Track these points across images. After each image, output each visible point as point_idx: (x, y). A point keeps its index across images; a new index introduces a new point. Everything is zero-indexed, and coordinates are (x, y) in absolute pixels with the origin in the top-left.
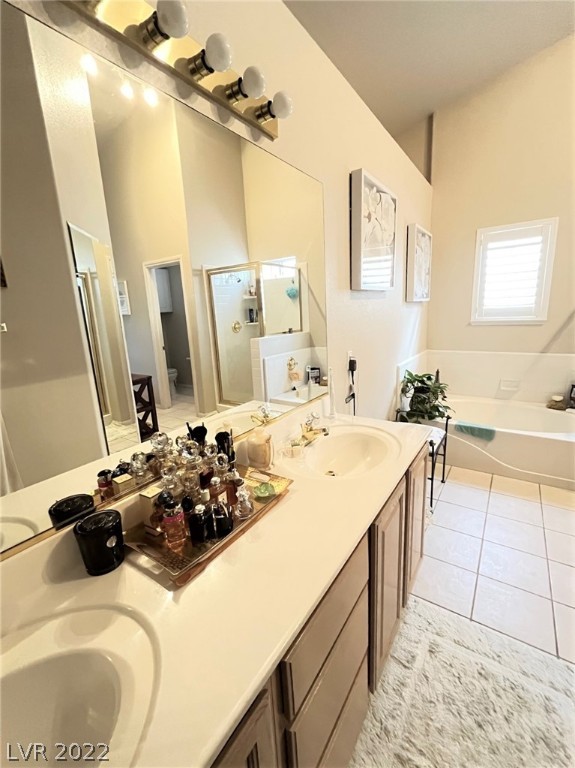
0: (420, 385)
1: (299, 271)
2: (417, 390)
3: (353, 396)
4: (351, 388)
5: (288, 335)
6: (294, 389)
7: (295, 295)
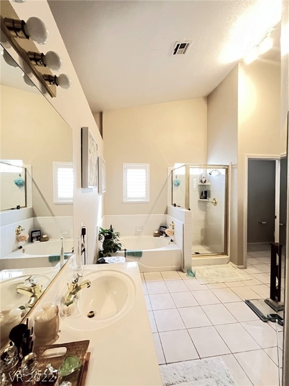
0: (108, 234)
1: (26, 169)
2: (106, 237)
3: (84, 250)
4: (82, 245)
5: (17, 210)
6: (21, 247)
7: (22, 184)
